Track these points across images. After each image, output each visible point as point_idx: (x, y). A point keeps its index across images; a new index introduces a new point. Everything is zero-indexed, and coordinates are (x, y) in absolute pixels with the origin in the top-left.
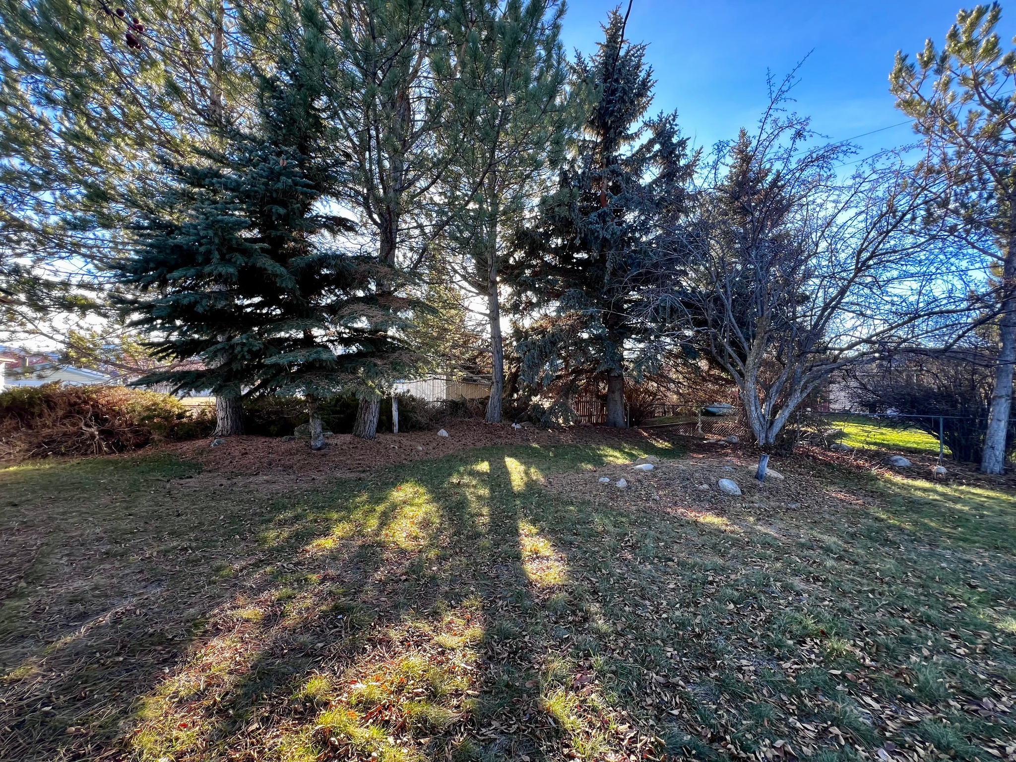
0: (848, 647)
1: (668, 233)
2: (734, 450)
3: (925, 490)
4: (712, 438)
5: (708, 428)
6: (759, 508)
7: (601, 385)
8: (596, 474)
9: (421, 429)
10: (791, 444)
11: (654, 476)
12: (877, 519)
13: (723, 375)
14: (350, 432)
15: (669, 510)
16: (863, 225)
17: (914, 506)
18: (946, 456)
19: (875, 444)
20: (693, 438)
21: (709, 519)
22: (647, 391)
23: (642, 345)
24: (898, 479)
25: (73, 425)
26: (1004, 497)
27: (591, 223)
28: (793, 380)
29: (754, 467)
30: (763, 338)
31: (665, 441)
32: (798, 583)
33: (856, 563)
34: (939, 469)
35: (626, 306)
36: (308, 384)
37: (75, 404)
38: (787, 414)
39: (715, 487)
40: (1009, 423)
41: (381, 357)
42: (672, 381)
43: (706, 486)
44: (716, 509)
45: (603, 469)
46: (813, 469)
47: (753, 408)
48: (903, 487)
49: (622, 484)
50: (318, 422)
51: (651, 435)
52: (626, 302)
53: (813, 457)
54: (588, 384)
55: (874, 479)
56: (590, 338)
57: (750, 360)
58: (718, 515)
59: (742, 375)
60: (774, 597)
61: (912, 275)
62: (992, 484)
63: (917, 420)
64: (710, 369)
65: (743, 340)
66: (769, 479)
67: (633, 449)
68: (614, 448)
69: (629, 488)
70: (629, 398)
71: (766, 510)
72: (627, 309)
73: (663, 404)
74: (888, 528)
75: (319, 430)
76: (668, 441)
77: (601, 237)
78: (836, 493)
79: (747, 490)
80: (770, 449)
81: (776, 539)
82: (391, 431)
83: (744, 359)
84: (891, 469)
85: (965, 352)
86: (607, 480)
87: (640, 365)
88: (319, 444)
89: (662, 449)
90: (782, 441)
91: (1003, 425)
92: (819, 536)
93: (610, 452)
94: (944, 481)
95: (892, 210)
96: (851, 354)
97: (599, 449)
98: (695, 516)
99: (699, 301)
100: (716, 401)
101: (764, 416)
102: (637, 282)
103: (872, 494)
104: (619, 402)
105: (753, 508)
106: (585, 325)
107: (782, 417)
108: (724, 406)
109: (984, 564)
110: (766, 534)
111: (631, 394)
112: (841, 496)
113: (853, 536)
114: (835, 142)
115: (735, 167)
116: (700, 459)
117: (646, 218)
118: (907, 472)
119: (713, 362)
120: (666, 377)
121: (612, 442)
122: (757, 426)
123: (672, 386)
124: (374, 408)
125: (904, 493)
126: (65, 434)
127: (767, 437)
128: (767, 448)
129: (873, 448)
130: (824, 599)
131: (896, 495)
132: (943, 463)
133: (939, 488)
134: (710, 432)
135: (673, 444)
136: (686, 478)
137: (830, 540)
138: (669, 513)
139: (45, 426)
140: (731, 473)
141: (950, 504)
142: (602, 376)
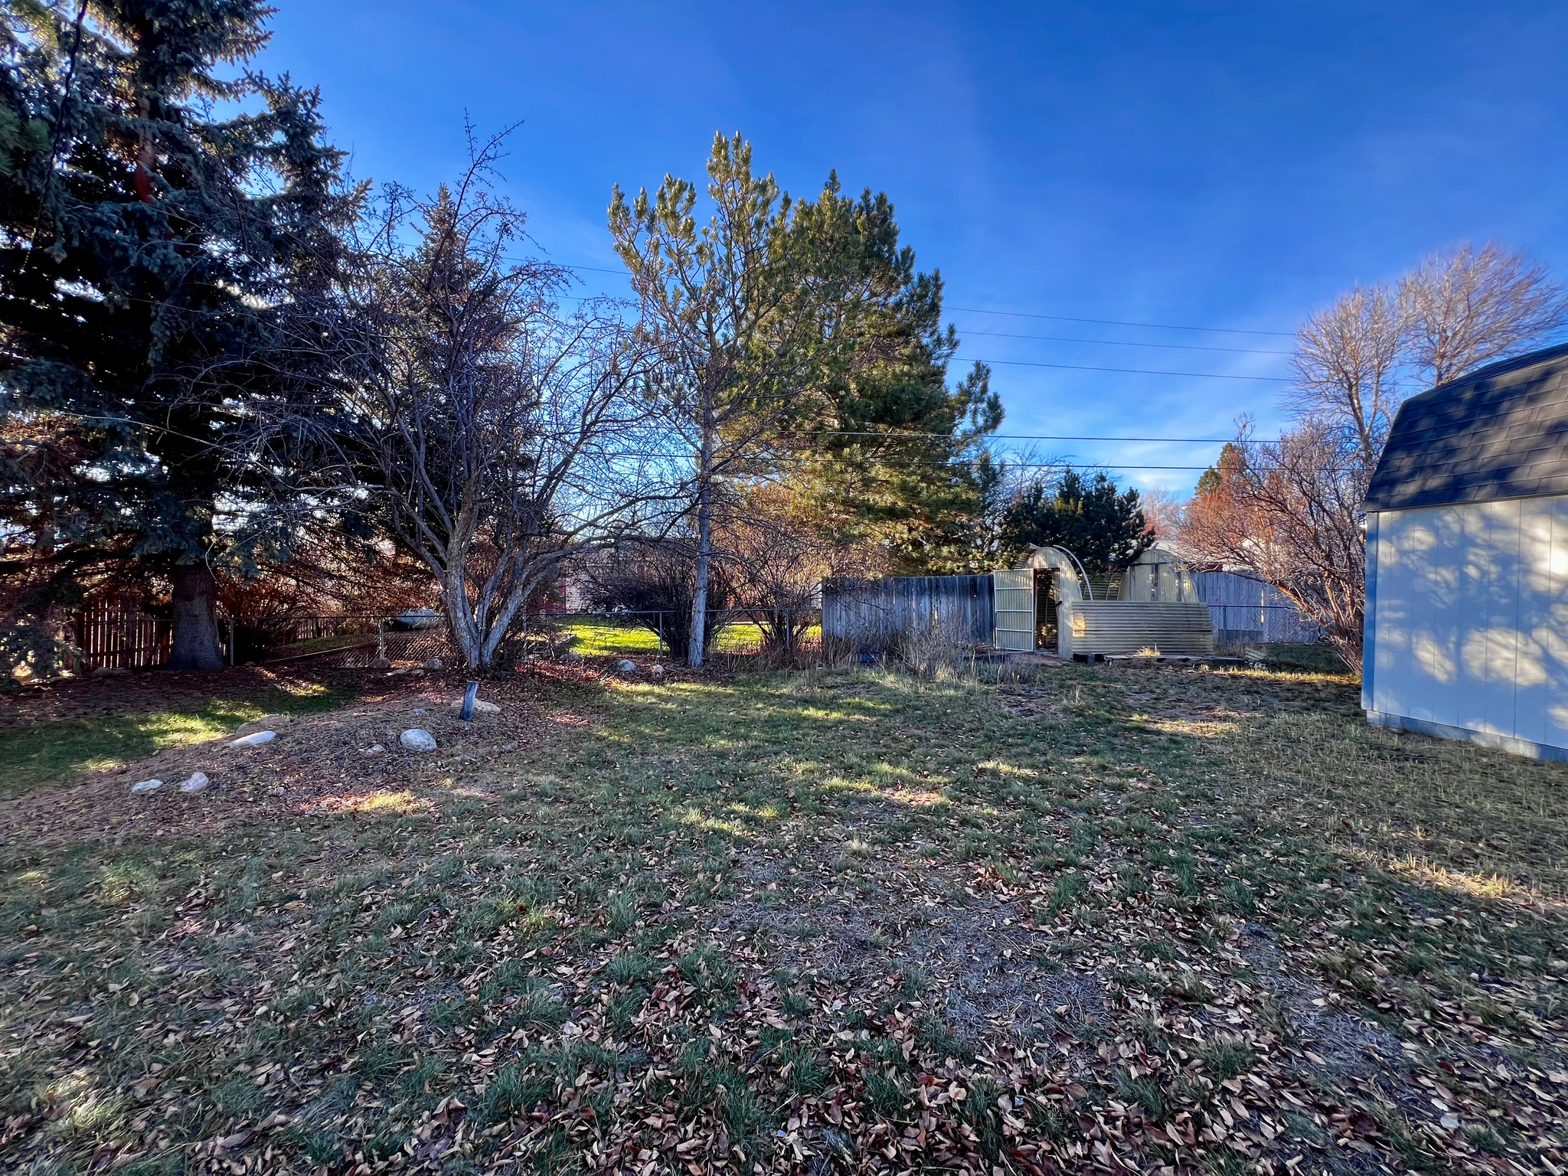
0: (547, 914)
1: (307, 308)
2: (435, 680)
3: (644, 694)
4: (402, 666)
5: (396, 651)
6: (462, 763)
7: (157, 584)
8: (127, 778)
10: (511, 661)
11: (277, 752)
12: (599, 739)
13: (419, 565)
15: (304, 806)
16: (587, 380)
17: (634, 713)
18: (665, 653)
19: (606, 648)
20: (370, 670)
21: (383, 800)
22: (275, 594)
23: (255, 507)
24: (624, 687)
26: (701, 687)
27: (100, 222)
28: (513, 571)
29: (458, 703)
30: (471, 510)
31: (313, 682)
32: (500, 854)
33: (571, 800)
34: (658, 668)
35: (215, 425)
38: (506, 620)
39: (395, 746)
40: (706, 614)
42: (329, 575)
43: (378, 748)
44: (395, 780)
45: (150, 762)
46: (538, 690)
47: (460, 615)
48: (628, 695)
49: (196, 782)
51: (282, 676)
52: (218, 417)
53: (539, 674)
54: (114, 583)
55: (602, 691)
56: (113, 480)
57: (454, 541)
58: (395, 790)
59: (444, 565)
60: (466, 888)
61: (634, 452)
62: (695, 677)
63: (643, 617)
64: (397, 555)
65: (442, 510)
66: (479, 715)
67: (238, 707)
68: (187, 712)
69: (213, 787)
70: (233, 607)
71: (471, 762)
72: (218, 432)
73: (313, 617)
74: (608, 746)
76: (320, 683)
77: (133, 262)
78: (562, 717)
79: (445, 738)
80: (485, 672)
81: (480, 800)
83: (445, 540)
84: (618, 676)
85: (676, 542)
86: (155, 783)
87: (250, 545)
89: (305, 698)
90: (502, 658)
91: (702, 616)
92: (536, 778)
93: (179, 722)
94: (660, 682)
95: (615, 370)
96: (579, 538)
97: (144, 722)
98: (356, 803)
99: (372, 441)
100: (408, 607)
101: (476, 625)
102: (238, 382)
103: (598, 709)
104: (204, 618)
105: (453, 764)
106: (97, 453)
107: (500, 624)
108: (424, 613)
109: (681, 760)
110: (467, 798)
111: (237, 601)
112: (565, 720)
113: (572, 767)
114: (558, 263)
115: (433, 241)
116: (377, 703)
117: (252, 263)
118: (633, 677)
119: (400, 544)
120: (315, 567)
121: (185, 702)
122: (466, 640)
123: (329, 584)
125: (626, 701)
127: (481, 655)
128: (481, 671)
129: (605, 653)
130: (530, 862)
131: (621, 705)
132: (661, 661)
133: (657, 689)
134: (401, 657)
135: (329, 686)
136: (342, 742)
137: (546, 780)
138: (303, 812)
140: (424, 718)
141: (663, 705)
142: (158, 564)
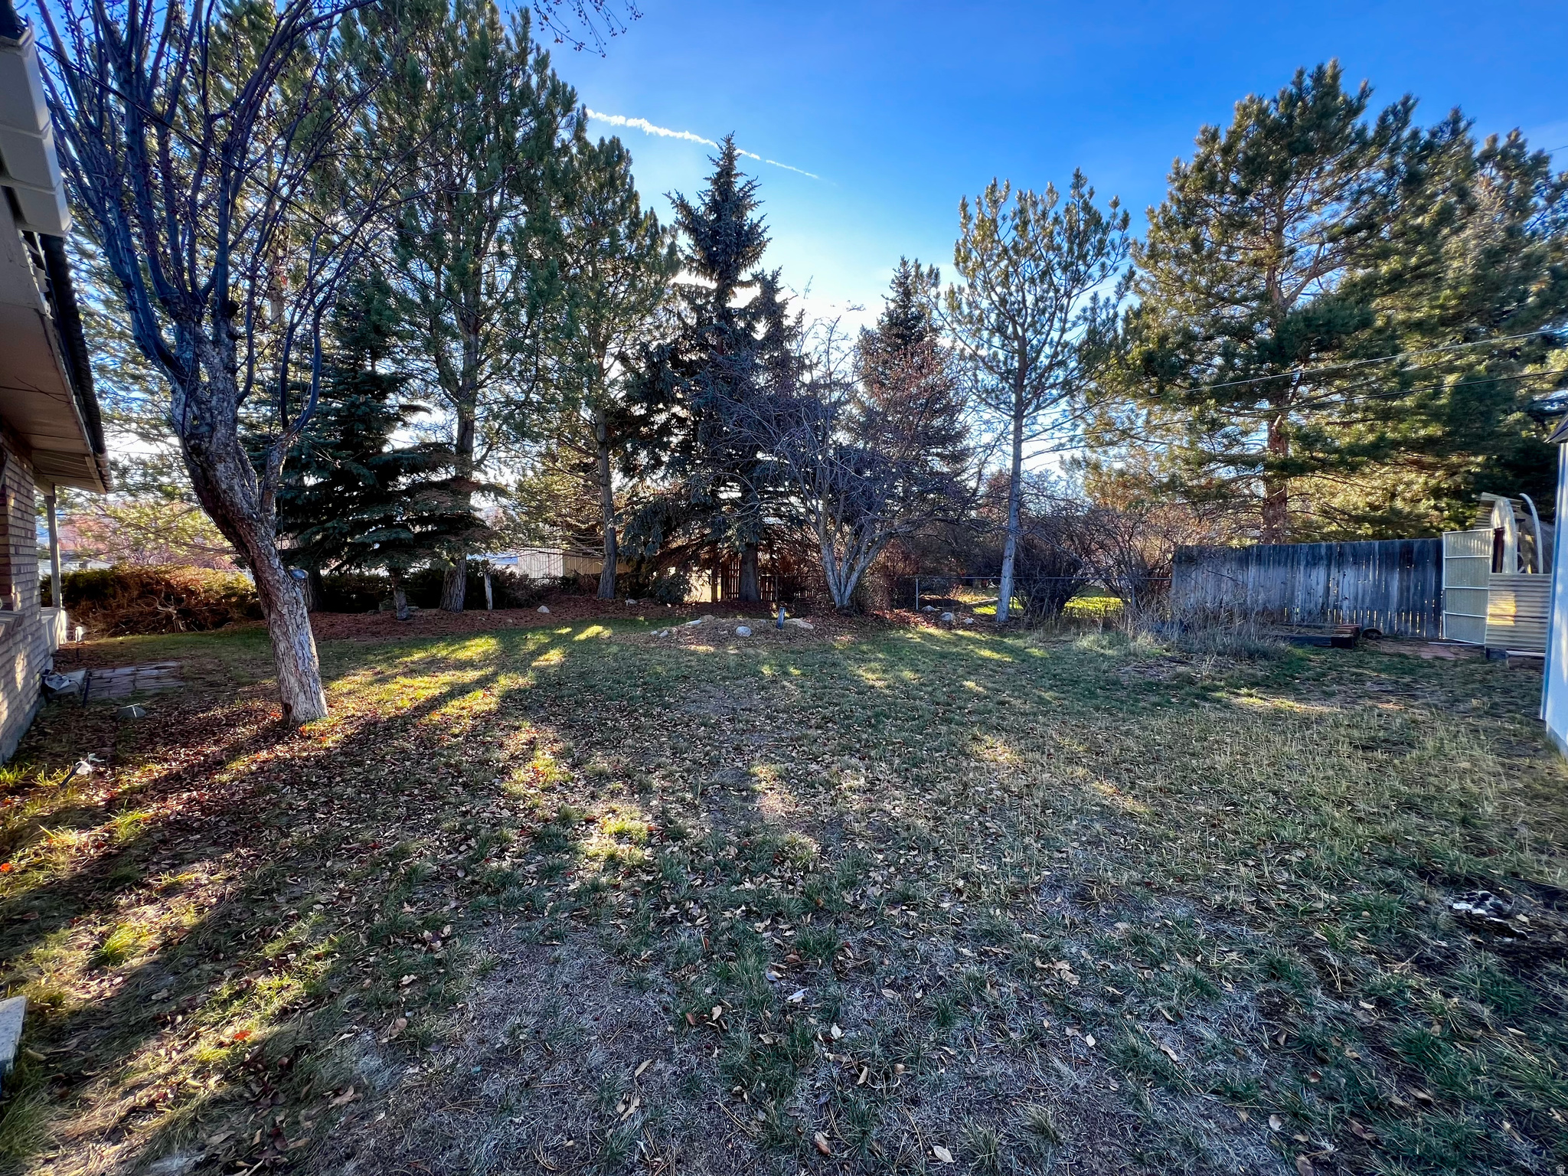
9: (520, 606)
14: (436, 607)
25: (148, 605)
34: (969, 620)
36: (391, 558)
37: (148, 584)
39: (732, 632)
41: (456, 535)
43: (725, 632)
50: (403, 594)
75: (404, 602)
82: (486, 608)
88: (404, 615)
91: (1009, 580)
104: (752, 574)
107: (854, 579)
122: (834, 589)
124: (460, 582)
126: (141, 613)
139: (119, 606)
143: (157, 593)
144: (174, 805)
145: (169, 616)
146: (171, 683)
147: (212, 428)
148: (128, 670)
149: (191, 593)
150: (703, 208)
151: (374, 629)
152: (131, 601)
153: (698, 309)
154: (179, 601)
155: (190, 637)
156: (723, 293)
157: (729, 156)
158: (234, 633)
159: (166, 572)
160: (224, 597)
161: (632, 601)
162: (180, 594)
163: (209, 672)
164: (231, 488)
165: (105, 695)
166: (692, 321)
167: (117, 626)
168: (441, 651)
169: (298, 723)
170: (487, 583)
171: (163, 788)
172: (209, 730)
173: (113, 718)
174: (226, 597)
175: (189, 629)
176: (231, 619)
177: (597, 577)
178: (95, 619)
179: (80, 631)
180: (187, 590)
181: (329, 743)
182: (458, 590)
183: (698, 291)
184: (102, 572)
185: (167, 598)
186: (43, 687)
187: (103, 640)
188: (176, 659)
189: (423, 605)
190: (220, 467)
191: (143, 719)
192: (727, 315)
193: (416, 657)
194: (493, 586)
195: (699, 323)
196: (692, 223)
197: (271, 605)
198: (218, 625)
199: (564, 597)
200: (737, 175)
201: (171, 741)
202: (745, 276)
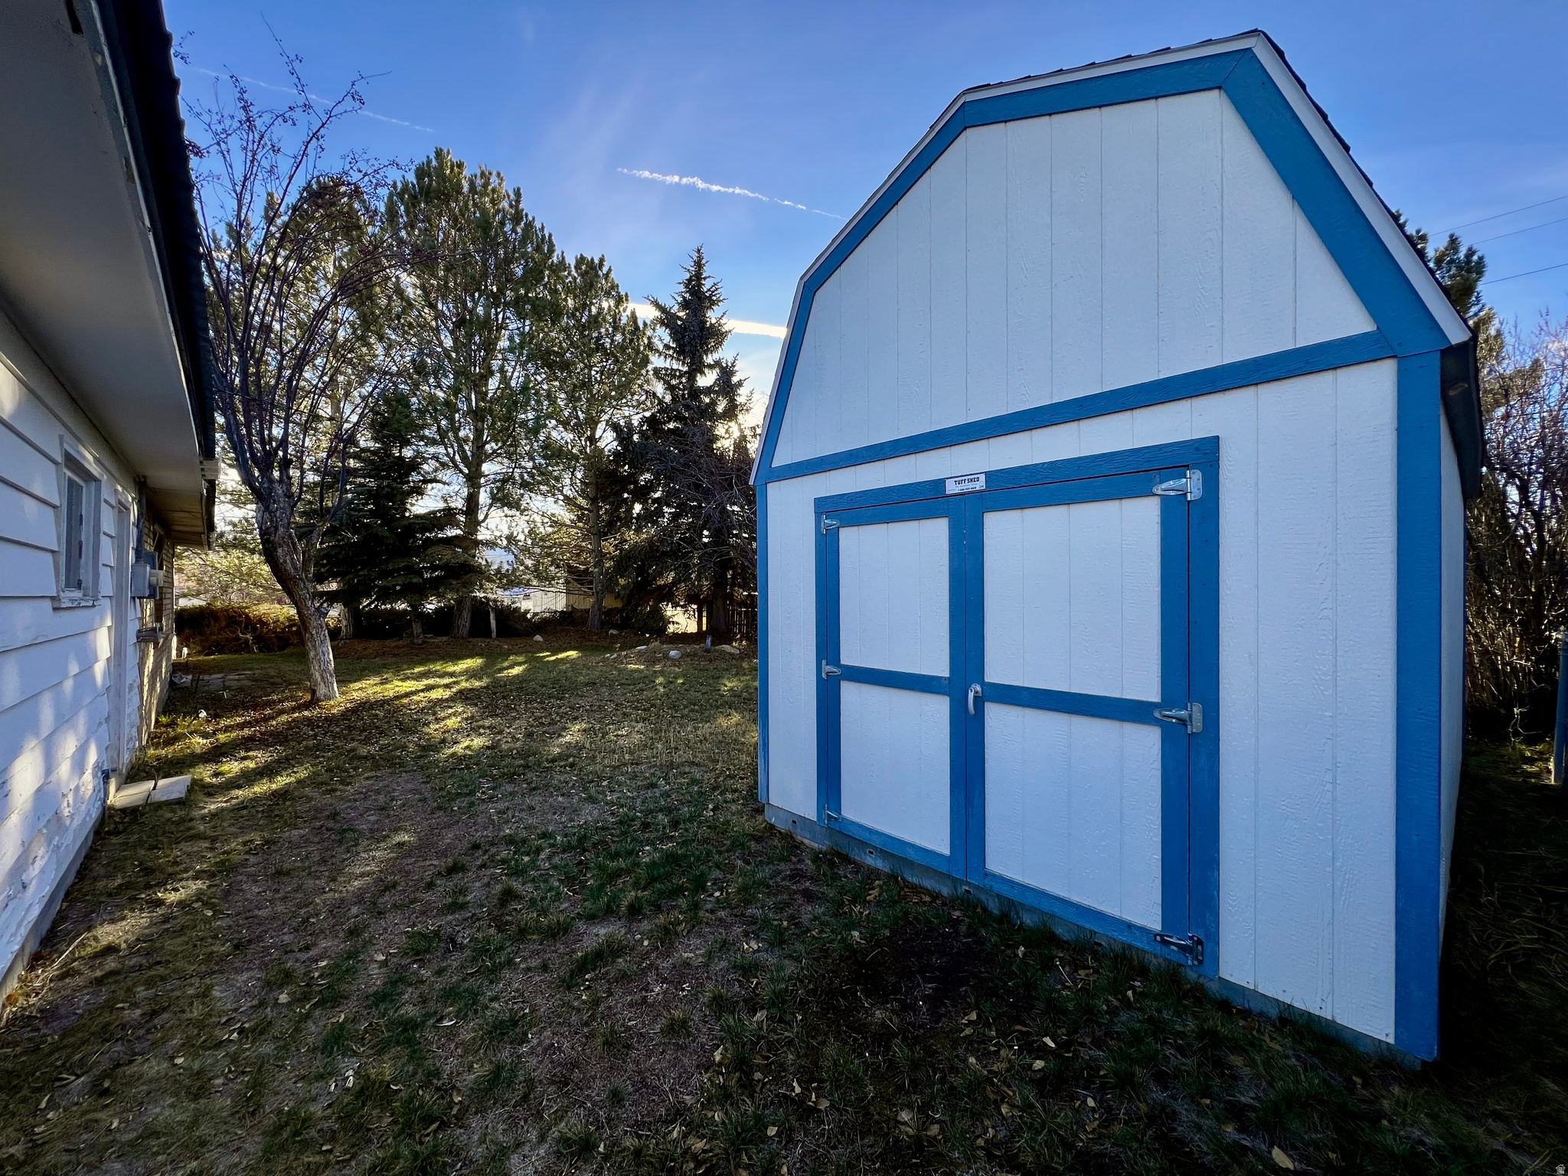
9: (518, 635)
14: (445, 635)
25: (232, 633)
36: (410, 596)
37: (233, 617)
41: (457, 579)
50: (419, 625)
75: (420, 631)
82: (490, 637)
88: (419, 641)
104: (721, 609)
124: (467, 614)
126: (227, 639)
139: (212, 634)
143: (239, 623)
144: (247, 732)
145: (247, 641)
146: (246, 683)
147: (276, 529)
148: (219, 676)
149: (263, 624)
150: (676, 307)
151: (396, 651)
152: (220, 630)
153: (671, 388)
154: (255, 629)
155: (261, 656)
156: (691, 375)
157: (699, 264)
158: (292, 654)
159: (247, 608)
160: (288, 627)
161: (614, 632)
162: (256, 625)
163: (272, 677)
164: (285, 561)
165: (206, 688)
166: (668, 398)
167: (209, 648)
168: (437, 667)
169: (319, 700)
170: (492, 616)
171: (241, 726)
172: (270, 704)
173: (213, 699)
174: (290, 626)
175: (260, 650)
176: (292, 644)
177: (587, 611)
178: (194, 643)
179: (185, 650)
180: (260, 621)
181: (335, 711)
182: (465, 621)
183: (672, 374)
184: (201, 607)
185: (246, 627)
186: (171, 681)
187: (201, 658)
188: (250, 669)
189: (437, 634)
190: (280, 550)
191: (230, 700)
192: (695, 393)
193: (416, 670)
194: (497, 619)
195: (673, 399)
196: (668, 319)
197: (306, 629)
198: (282, 649)
199: (558, 628)
200: (705, 278)
201: (246, 708)
202: (709, 359)
